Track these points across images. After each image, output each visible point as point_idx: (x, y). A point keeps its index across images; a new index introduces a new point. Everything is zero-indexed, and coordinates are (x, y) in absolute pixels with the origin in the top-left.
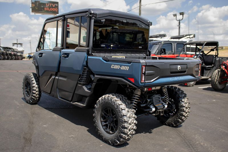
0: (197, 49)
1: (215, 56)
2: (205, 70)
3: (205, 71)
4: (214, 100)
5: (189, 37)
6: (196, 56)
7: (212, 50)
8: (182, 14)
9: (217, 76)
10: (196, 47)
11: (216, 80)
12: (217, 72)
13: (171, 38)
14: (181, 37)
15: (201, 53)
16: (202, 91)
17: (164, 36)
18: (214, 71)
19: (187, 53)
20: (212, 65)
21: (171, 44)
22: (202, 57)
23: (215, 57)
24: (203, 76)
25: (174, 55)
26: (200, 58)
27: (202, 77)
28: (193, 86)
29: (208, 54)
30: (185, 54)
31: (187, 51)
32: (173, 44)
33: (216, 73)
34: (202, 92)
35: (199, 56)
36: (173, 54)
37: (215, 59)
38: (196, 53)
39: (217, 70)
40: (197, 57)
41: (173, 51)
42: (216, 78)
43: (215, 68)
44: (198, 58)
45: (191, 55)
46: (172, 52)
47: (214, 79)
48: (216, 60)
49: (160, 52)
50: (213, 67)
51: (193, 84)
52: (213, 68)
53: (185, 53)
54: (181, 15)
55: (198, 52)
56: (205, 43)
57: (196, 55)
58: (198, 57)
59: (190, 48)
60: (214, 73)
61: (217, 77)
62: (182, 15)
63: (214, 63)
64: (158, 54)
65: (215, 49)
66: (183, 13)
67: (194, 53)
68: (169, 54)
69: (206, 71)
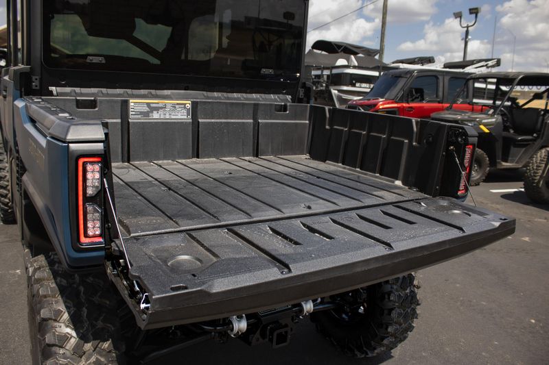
0: (499, 92)
1: (542, 113)
2: (514, 147)
3: (513, 150)
4: (527, 239)
5: (486, 65)
6: (492, 111)
7: (538, 96)
8: (474, 11)
9: (544, 165)
10: (498, 89)
11: (538, 177)
12: (544, 154)
13: (445, 67)
14: (467, 64)
15: (509, 104)
16: (497, 203)
17: (430, 60)
18: (536, 153)
19: (475, 101)
20: (532, 135)
21: (437, 78)
22: (507, 113)
23: (544, 115)
24: (506, 161)
25: (441, 105)
26: (502, 115)
27: (504, 163)
28: (476, 185)
29: (526, 107)
30: (469, 103)
31: (474, 97)
32: (441, 78)
33: (540, 156)
34: (498, 206)
35: (501, 111)
36: (439, 102)
37: (543, 120)
38: (494, 103)
39: (543, 151)
40: (494, 113)
41: (440, 94)
42: (541, 171)
43: (539, 143)
44: (498, 114)
45: (483, 106)
46: (437, 96)
47: (535, 173)
48: (545, 121)
49: (408, 95)
50: (535, 140)
51: (477, 179)
52: (536, 143)
53: (468, 100)
54: (471, 13)
55: (499, 100)
56: (520, 77)
57: (494, 107)
58: (498, 111)
59: (486, 91)
60: (537, 157)
61: (542, 168)
62: (474, 15)
63: (540, 131)
64: (401, 100)
65: (546, 95)
66: (477, 9)
67: (491, 102)
68: (428, 102)
69: (516, 149)
